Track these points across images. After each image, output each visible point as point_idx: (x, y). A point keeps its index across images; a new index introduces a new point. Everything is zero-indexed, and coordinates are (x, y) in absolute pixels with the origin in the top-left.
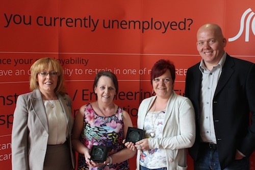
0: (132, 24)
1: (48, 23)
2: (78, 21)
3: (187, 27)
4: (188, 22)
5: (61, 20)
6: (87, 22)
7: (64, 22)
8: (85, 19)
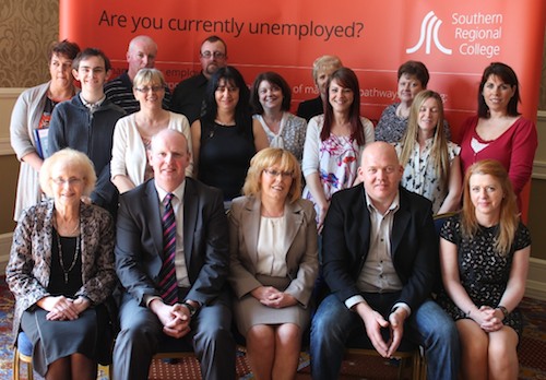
0: (286, 28)
1: (182, 27)
2: (219, 25)
3: (356, 34)
4: (357, 28)
5: (198, 23)
6: (229, 25)
7: (201, 25)
8: (226, 22)
